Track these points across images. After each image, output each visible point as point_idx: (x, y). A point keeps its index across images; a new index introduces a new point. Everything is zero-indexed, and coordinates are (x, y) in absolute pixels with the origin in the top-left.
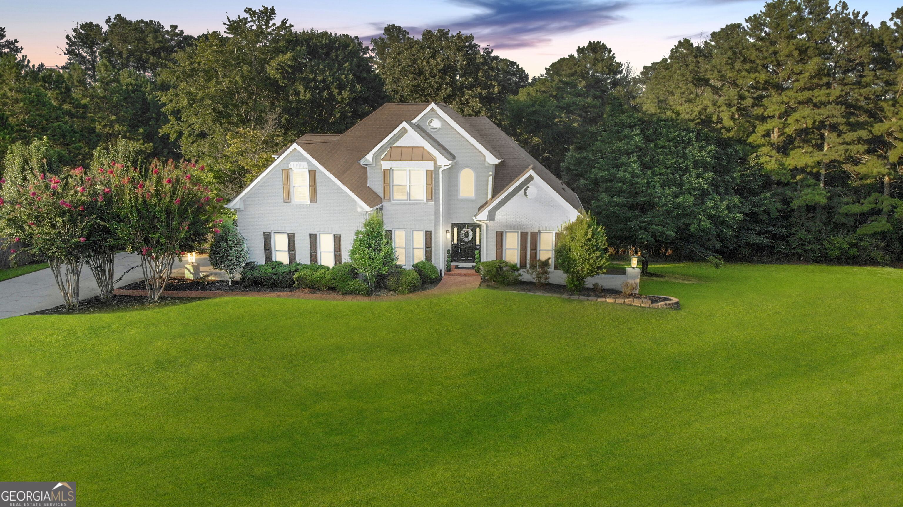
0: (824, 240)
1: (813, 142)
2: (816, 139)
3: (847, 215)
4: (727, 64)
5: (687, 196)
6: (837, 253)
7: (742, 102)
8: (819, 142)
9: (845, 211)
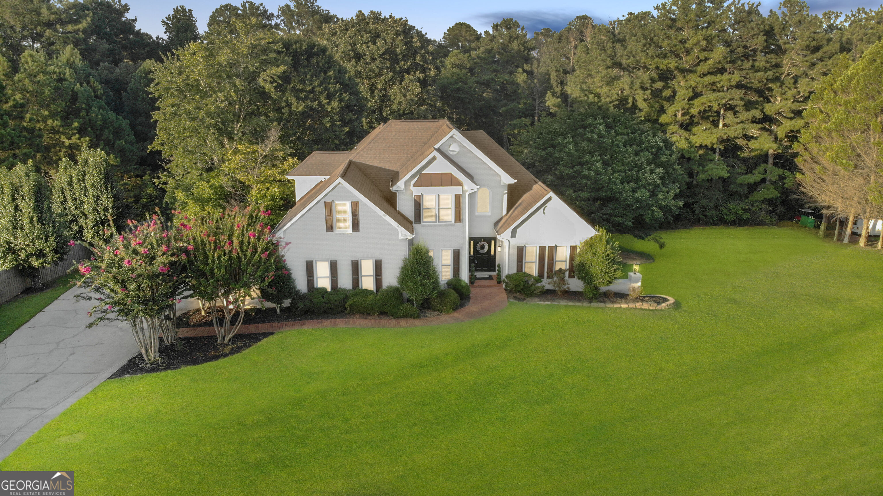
0: (721, 206)
1: (711, 119)
2: (713, 116)
3: (741, 184)
4: (642, 51)
5: (644, 190)
6: (733, 217)
7: (653, 85)
8: (716, 118)
9: (741, 182)
